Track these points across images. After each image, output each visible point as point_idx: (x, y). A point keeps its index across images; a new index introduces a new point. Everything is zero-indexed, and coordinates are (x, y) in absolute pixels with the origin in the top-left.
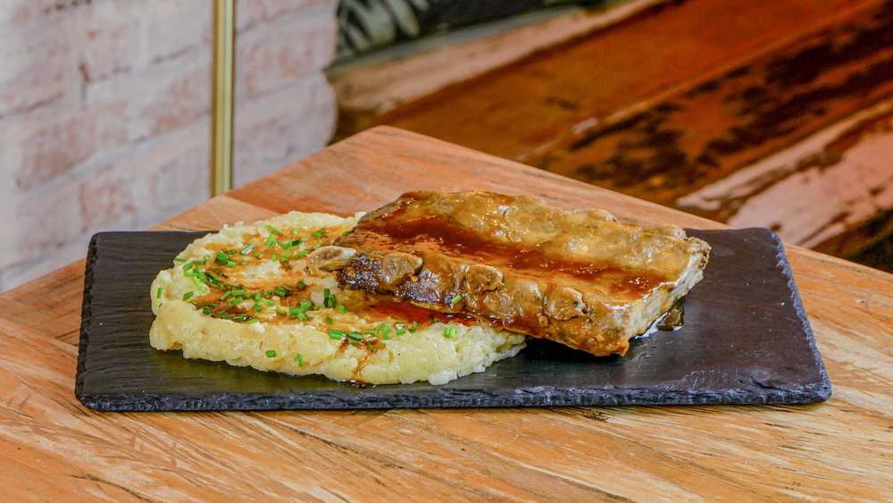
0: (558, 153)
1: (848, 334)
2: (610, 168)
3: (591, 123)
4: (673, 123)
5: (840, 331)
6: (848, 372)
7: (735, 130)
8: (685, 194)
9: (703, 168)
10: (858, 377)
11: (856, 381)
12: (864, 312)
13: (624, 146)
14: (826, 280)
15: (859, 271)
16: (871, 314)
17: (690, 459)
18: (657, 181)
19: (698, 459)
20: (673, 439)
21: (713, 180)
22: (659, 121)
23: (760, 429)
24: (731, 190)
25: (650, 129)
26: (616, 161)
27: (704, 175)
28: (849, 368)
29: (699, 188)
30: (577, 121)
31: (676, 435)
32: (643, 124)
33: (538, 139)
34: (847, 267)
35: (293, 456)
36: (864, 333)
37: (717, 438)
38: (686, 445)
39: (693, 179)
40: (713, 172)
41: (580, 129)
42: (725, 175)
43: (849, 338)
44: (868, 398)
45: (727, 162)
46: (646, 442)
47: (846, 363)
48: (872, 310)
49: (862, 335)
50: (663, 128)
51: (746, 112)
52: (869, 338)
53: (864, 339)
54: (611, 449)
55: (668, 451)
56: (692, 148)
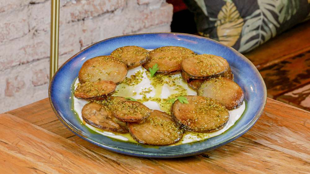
1: (296, 133)
3: (258, 67)
4: (287, 67)
5: (294, 132)
6: (293, 145)
7: (308, 71)
9: (294, 83)
10: (296, 147)
11: (295, 148)
12: (304, 126)
14: (293, 115)
15: (305, 112)
16: (305, 126)
17: (234, 171)
18: (278, 87)
19: (237, 171)
20: (230, 165)
23: (260, 163)
25: (278, 69)
27: (295, 86)
28: (294, 144)
31: (231, 163)
32: (276, 68)
34: (301, 111)
35: (102, 165)
36: (301, 132)
37: (245, 165)
38: (234, 167)
43: (296, 134)
44: (298, 154)
46: (221, 165)
47: (293, 142)
48: (306, 125)
49: (301, 133)
50: (282, 69)
52: (303, 134)
53: (301, 135)
54: (208, 167)
55: (227, 168)
56: (292, 76)
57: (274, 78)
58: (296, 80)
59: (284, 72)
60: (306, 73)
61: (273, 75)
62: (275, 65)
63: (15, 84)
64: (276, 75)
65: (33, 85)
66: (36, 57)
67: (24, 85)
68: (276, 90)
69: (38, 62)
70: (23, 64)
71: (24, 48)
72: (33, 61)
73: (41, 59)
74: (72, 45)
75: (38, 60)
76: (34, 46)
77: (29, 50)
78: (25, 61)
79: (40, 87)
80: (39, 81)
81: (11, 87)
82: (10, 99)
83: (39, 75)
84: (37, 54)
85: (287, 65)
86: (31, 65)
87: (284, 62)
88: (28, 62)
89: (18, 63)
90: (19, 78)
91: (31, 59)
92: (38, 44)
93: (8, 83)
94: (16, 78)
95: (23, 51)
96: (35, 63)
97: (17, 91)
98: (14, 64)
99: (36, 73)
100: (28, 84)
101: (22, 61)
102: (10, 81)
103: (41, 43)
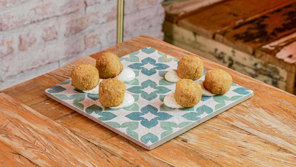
0: (229, 30)
2: (244, 35)
3: (241, 21)
4: (266, 22)
7: (284, 25)
8: (265, 45)
9: (272, 36)
13: (249, 29)
18: (257, 40)
21: (274, 40)
22: (262, 21)
24: (279, 44)
25: (258, 24)
26: (246, 33)
27: (272, 39)
29: (270, 43)
30: (237, 20)
32: (256, 22)
33: (224, 25)
39: (269, 40)
40: (275, 38)
41: (237, 23)
42: (278, 39)
45: (279, 35)
50: (262, 23)
51: (288, 19)
56: (269, 30)
57: (255, 31)
58: (273, 34)
59: (264, 26)
60: (282, 27)
61: (254, 29)
62: (256, 19)
63: (28, 40)
64: (257, 28)
65: (43, 41)
66: (46, 16)
67: (35, 41)
68: (255, 42)
69: (47, 20)
70: (34, 22)
71: (35, 9)
72: (43, 19)
73: (51, 18)
74: (78, 5)
75: (48, 18)
76: (43, 7)
77: (39, 11)
78: (35, 20)
79: (50, 42)
80: (49, 37)
81: (23, 43)
82: (22, 54)
83: (49, 32)
84: (46, 14)
85: (267, 19)
86: (41, 23)
87: (264, 17)
88: (38, 21)
89: (29, 22)
90: (31, 35)
91: (41, 18)
92: (47, 5)
93: (21, 40)
94: (28, 35)
95: (33, 11)
96: (44, 22)
97: (29, 46)
98: (25, 23)
99: (46, 30)
100: (39, 40)
101: (33, 20)
102: (22, 37)
103: (50, 4)
